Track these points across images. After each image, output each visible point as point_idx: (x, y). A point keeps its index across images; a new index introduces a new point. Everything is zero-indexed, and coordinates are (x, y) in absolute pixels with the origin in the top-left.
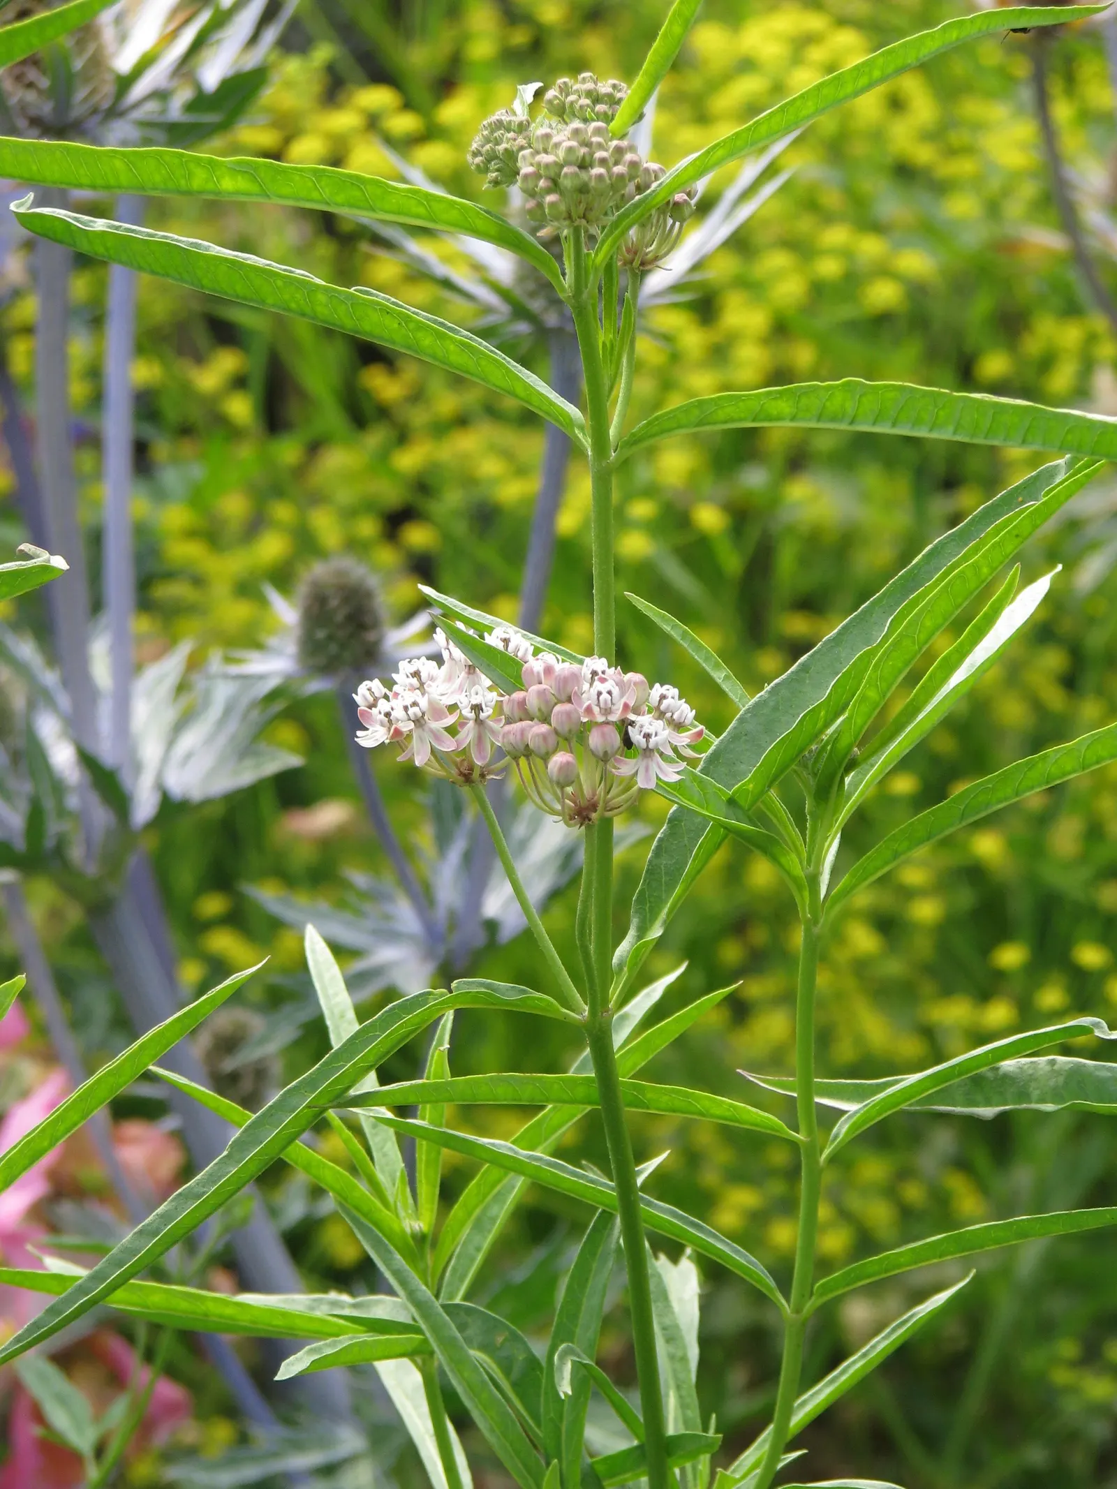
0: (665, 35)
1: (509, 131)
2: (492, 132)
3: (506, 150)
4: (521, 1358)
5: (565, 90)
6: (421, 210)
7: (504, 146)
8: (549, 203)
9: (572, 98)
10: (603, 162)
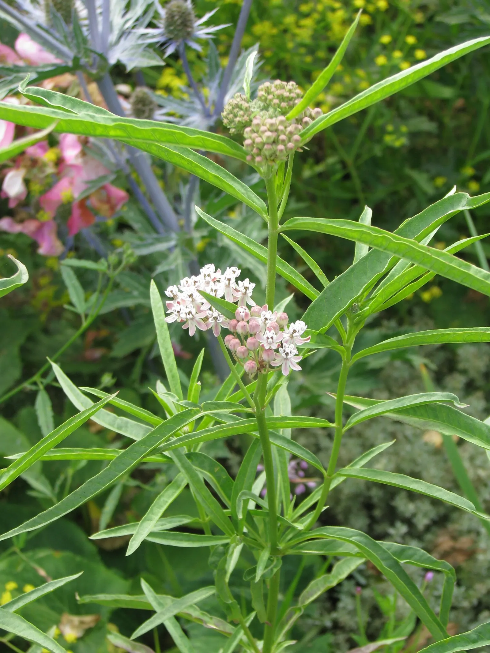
0: (316, 85)
1: (241, 109)
2: (233, 108)
3: (239, 121)
4: (224, 477)
5: (268, 91)
6: (200, 144)
7: (238, 119)
8: (257, 162)
9: (270, 97)
10: (283, 141)
